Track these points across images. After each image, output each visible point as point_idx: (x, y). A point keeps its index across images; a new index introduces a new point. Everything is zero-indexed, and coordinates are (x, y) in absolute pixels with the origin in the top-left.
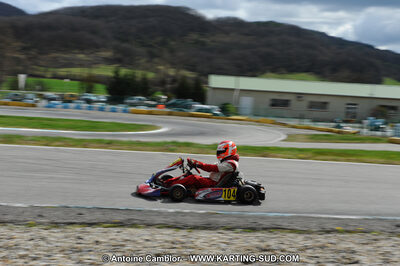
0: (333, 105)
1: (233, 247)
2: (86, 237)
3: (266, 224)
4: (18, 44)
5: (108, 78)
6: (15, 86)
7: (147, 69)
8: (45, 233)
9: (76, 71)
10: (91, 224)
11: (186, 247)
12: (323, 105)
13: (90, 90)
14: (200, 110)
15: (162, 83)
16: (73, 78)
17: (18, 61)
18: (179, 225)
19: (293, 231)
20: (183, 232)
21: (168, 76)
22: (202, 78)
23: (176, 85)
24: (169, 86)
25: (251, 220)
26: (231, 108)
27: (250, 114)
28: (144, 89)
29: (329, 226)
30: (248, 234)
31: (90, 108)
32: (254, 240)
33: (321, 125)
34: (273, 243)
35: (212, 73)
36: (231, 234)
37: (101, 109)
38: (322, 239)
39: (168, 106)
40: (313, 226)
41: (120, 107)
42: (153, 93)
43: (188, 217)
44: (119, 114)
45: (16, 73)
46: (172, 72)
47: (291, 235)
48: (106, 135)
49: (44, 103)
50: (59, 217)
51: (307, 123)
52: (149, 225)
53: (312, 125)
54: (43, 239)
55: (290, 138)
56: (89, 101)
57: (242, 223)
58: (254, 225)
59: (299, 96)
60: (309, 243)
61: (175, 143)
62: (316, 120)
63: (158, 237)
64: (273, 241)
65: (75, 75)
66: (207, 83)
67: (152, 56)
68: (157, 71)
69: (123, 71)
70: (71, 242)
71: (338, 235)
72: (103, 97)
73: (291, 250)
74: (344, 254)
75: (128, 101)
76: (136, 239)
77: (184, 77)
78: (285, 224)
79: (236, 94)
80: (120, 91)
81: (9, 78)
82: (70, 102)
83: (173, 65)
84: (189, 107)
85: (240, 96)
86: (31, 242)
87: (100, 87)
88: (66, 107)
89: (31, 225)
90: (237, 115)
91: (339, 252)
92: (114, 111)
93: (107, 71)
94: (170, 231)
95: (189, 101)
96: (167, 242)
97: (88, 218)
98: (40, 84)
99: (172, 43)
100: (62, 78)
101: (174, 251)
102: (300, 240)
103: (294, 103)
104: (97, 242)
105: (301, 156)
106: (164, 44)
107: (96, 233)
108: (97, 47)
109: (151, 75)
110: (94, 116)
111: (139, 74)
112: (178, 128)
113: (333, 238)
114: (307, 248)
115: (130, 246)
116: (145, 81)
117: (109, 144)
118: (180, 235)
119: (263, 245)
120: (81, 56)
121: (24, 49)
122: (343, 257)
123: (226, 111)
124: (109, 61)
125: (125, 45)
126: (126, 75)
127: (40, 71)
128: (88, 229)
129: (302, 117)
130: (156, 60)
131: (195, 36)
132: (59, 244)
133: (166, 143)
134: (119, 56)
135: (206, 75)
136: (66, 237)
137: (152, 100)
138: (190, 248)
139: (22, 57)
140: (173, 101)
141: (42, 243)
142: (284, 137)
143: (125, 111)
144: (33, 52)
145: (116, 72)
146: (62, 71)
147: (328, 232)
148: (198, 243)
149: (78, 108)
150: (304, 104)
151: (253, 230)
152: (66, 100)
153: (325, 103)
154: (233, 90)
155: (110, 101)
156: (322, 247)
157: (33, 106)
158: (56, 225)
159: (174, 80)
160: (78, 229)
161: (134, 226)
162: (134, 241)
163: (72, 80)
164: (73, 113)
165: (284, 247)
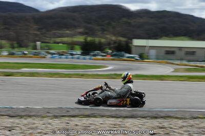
0: (198, 53)
1: (145, 127)
2: (71, 123)
3: (163, 115)
4: (36, 27)
5: (81, 42)
6: (35, 48)
7: (101, 37)
8: (50, 121)
9: (65, 39)
10: (73, 116)
11: (121, 127)
12: (193, 53)
13: (72, 49)
14: (129, 57)
15: (109, 44)
16: (63, 43)
17: (36, 35)
18: (118, 116)
19: (177, 118)
20: (120, 120)
21: (112, 40)
22: (129, 41)
23: (116, 45)
24: (112, 45)
25: (154, 113)
26: (145, 56)
27: (155, 59)
28: (100, 47)
29: (195, 115)
30: (154, 120)
31: (72, 58)
32: (156, 123)
33: (192, 63)
34: (166, 124)
35: (134, 38)
36: (145, 120)
37: (78, 58)
38: (192, 122)
39: (112, 56)
40: (187, 115)
41: (88, 57)
42: (104, 49)
43: (122, 112)
44: (87, 60)
45: (35, 41)
46: (114, 38)
47: (176, 120)
48: (80, 71)
49: (49, 56)
50: (57, 113)
51: (185, 62)
52: (102, 116)
53: (187, 63)
54: (49, 124)
55: (176, 70)
56: (72, 54)
57: (150, 114)
58: (156, 116)
59: (180, 48)
60: (185, 124)
61: (115, 74)
62: (189, 61)
63: (107, 122)
64: (166, 123)
65: (65, 42)
66: (132, 43)
67: (103, 30)
68: (106, 38)
69: (89, 39)
70: (64, 125)
71: (200, 120)
72: (79, 52)
73: (175, 127)
74: (203, 129)
75: (92, 54)
76: (96, 123)
77: (120, 41)
78: (172, 115)
79: (147, 48)
80: (87, 49)
81: (32, 44)
82: (62, 55)
83: (114, 35)
84: (123, 56)
85: (149, 49)
86: (43, 126)
87: (77, 47)
88: (60, 58)
89: (43, 117)
90: (148, 59)
91: (200, 128)
92: (84, 59)
93: (81, 39)
94: (113, 119)
95: (123, 53)
96: (111, 124)
97: (72, 113)
98: (47, 46)
99: (113, 23)
100: (58, 43)
101: (115, 129)
102: (180, 123)
103: (178, 52)
104: (76, 125)
105: (181, 79)
106: (109, 24)
107: (76, 121)
108: (75, 27)
109: (103, 40)
110: (75, 62)
111: (97, 40)
112: (117, 67)
113: (197, 121)
114: (184, 126)
115: (93, 127)
116: (100, 43)
117: (82, 76)
118: (118, 121)
119: (160, 125)
120: (68, 32)
121: (39, 29)
122: (203, 131)
123: (142, 57)
124: (81, 34)
125: (90, 25)
126: (90, 41)
127: (47, 40)
128: (72, 119)
129: (181, 59)
130: (105, 32)
131: (125, 19)
132: (57, 126)
133: (111, 74)
134: (86, 31)
135: (131, 39)
136: (61, 123)
137: (104, 53)
138: (124, 127)
139: (38, 33)
140: (115, 53)
141: (49, 126)
142: (172, 70)
143: (90, 59)
144: (44, 31)
145: (85, 39)
146: (58, 40)
147: (195, 118)
148: (127, 125)
149: (67, 58)
150: (183, 53)
151: (156, 118)
152: (61, 54)
153: (194, 52)
154: (145, 46)
155: (83, 54)
156: (191, 126)
157: (44, 57)
158: (56, 117)
159: (115, 43)
160: (67, 119)
161: (95, 117)
162: (95, 124)
163: (63, 44)
164: (64, 60)
165: (171, 126)
